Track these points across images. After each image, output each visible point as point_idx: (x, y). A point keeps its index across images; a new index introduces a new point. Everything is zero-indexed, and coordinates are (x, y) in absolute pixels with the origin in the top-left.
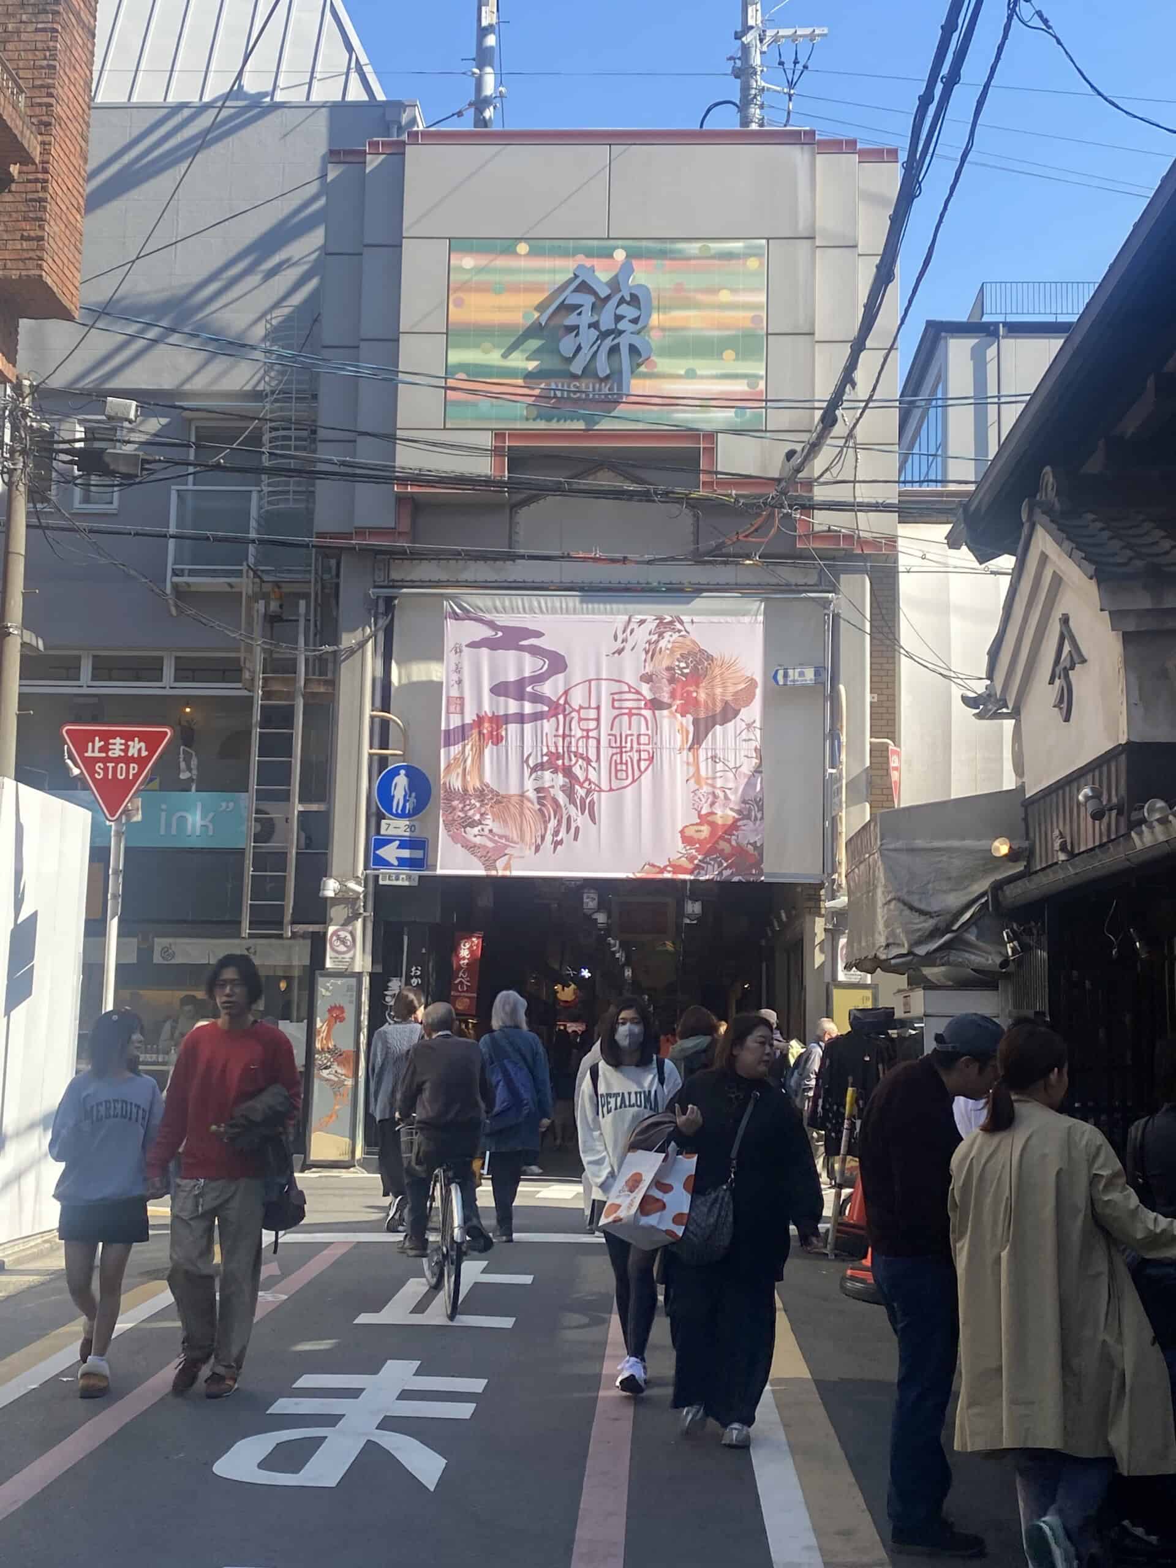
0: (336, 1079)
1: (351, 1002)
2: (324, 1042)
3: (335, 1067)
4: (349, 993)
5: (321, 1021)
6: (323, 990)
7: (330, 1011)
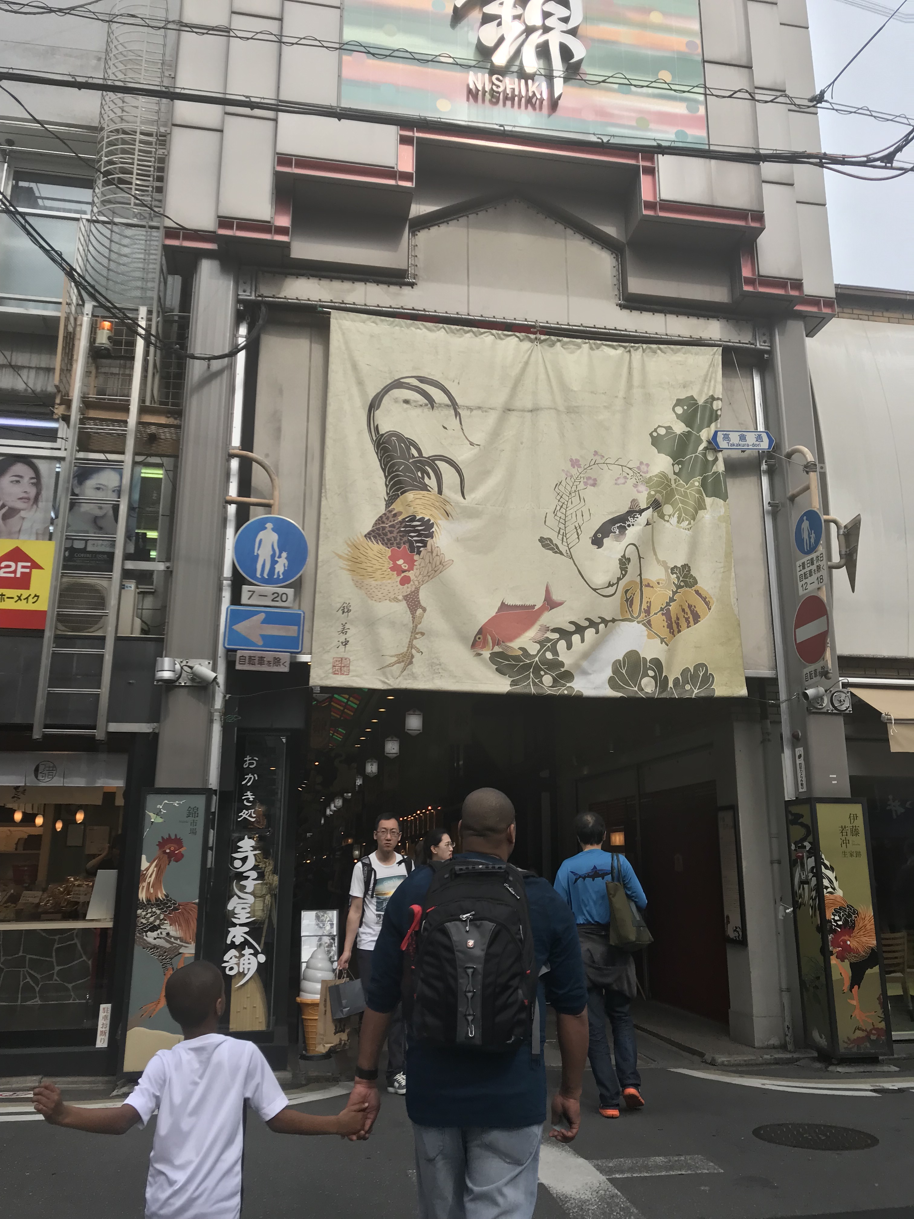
0: (168, 945)
1: (193, 832)
2: (152, 891)
3: (168, 928)
4: (191, 819)
5: (148, 861)
6: (151, 814)
7: (162, 844)
